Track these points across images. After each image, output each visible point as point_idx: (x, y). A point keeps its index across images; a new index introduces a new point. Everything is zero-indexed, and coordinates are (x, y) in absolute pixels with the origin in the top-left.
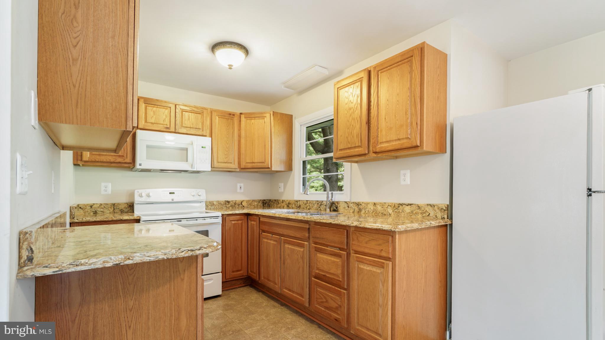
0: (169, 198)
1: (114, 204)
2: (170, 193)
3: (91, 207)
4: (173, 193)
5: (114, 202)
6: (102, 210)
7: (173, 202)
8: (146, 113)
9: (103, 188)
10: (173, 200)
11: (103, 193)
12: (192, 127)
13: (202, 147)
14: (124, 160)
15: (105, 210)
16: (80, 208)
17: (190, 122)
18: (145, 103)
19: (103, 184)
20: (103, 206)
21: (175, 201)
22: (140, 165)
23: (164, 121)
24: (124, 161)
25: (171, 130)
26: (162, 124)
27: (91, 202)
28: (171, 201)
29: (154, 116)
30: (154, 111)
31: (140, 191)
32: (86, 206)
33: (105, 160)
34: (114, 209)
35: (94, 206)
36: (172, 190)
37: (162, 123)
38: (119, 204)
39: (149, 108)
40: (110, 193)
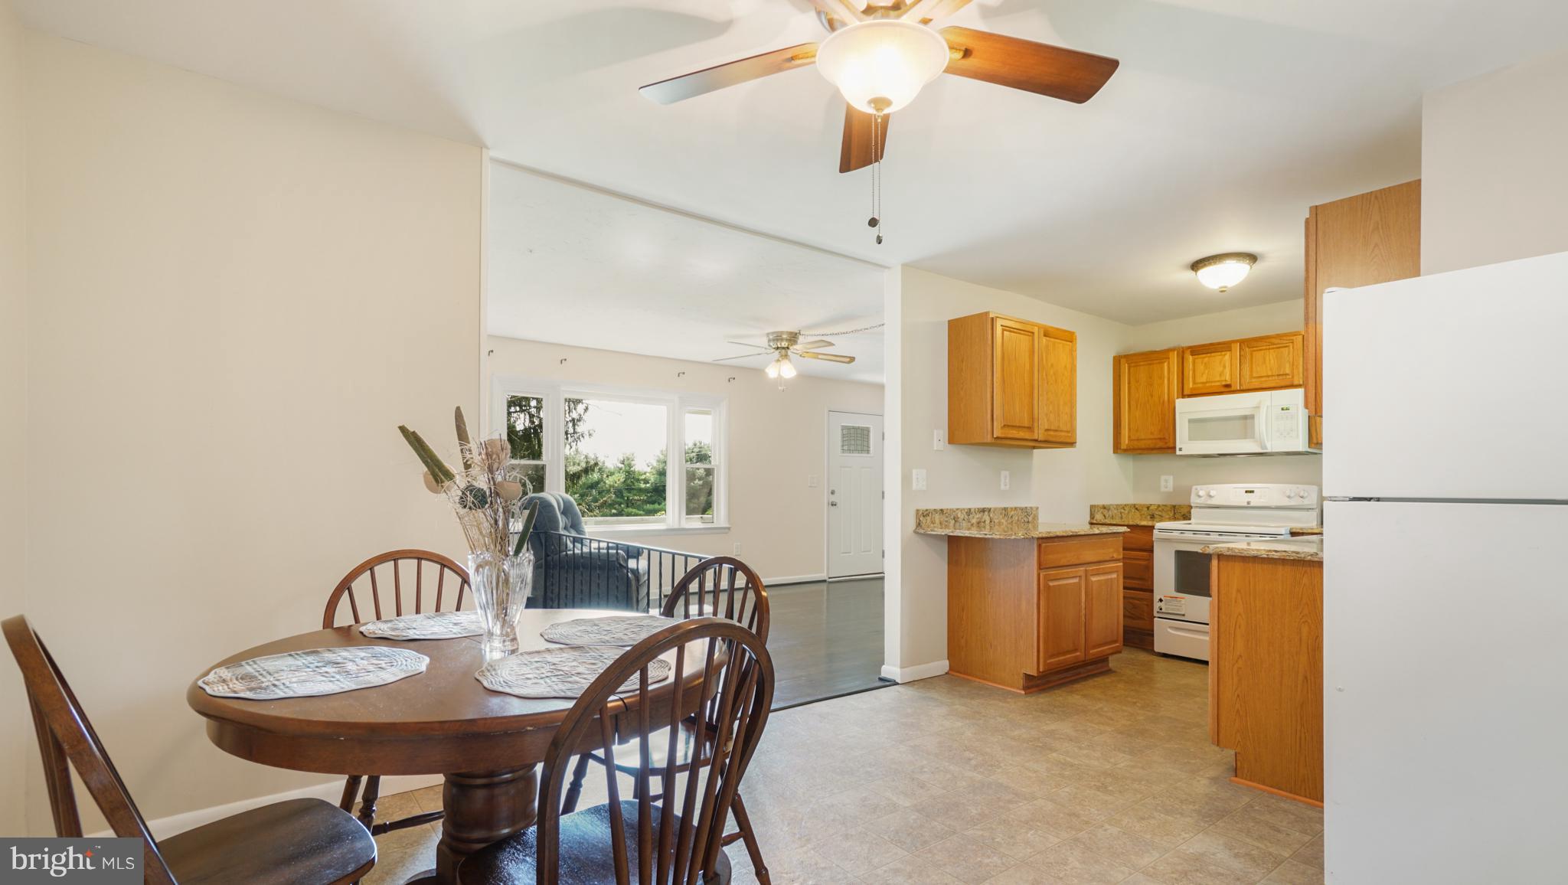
0: (1242, 499)
1: (1174, 507)
2: (1246, 492)
3: (1148, 508)
4: (1252, 492)
5: (1174, 504)
6: (1160, 513)
7: (1248, 507)
8: (1194, 371)
9: (1163, 483)
10: (1248, 503)
11: (1163, 489)
12: (1270, 373)
13: (1283, 409)
14: (1166, 443)
15: (1164, 514)
16: (1137, 509)
17: (1266, 367)
18: (1192, 355)
19: (1163, 478)
20: (1160, 509)
21: (1252, 505)
22: (1180, 449)
23: (1220, 375)
24: (1165, 446)
25: (1233, 388)
26: (1219, 381)
27: (1148, 503)
28: (1245, 504)
29: (1207, 372)
30: (1205, 364)
31: (1199, 487)
32: (1142, 506)
33: (1143, 447)
34: (1175, 513)
35: (1151, 508)
36: (1250, 486)
37: (1218, 379)
38: (1180, 506)
39: (1199, 361)
40: (1171, 490)
